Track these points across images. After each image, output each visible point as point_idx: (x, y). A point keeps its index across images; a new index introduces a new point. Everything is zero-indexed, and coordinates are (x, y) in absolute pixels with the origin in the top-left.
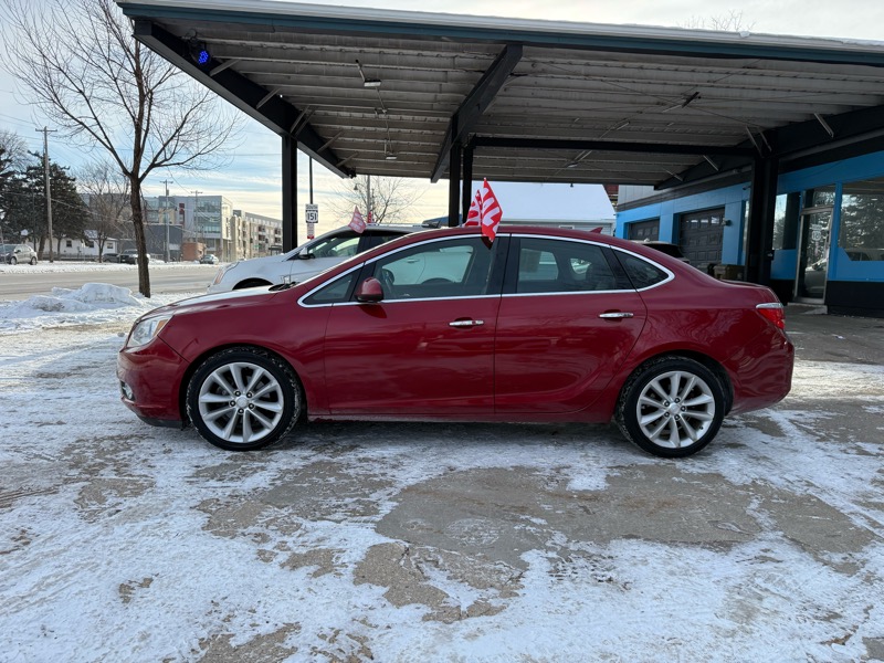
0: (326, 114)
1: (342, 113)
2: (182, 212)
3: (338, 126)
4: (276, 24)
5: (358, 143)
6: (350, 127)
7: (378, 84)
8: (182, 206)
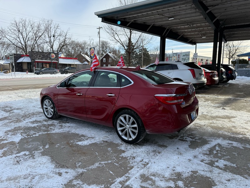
0: (177, 28)
1: (182, 27)
2: (179, 57)
3: (183, 31)
4: (127, 11)
5: (192, 34)
6: (187, 30)
7: (173, 18)
8: (179, 55)
